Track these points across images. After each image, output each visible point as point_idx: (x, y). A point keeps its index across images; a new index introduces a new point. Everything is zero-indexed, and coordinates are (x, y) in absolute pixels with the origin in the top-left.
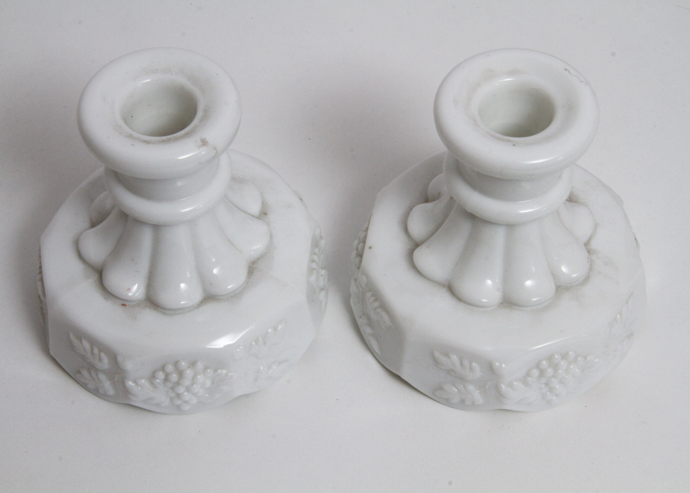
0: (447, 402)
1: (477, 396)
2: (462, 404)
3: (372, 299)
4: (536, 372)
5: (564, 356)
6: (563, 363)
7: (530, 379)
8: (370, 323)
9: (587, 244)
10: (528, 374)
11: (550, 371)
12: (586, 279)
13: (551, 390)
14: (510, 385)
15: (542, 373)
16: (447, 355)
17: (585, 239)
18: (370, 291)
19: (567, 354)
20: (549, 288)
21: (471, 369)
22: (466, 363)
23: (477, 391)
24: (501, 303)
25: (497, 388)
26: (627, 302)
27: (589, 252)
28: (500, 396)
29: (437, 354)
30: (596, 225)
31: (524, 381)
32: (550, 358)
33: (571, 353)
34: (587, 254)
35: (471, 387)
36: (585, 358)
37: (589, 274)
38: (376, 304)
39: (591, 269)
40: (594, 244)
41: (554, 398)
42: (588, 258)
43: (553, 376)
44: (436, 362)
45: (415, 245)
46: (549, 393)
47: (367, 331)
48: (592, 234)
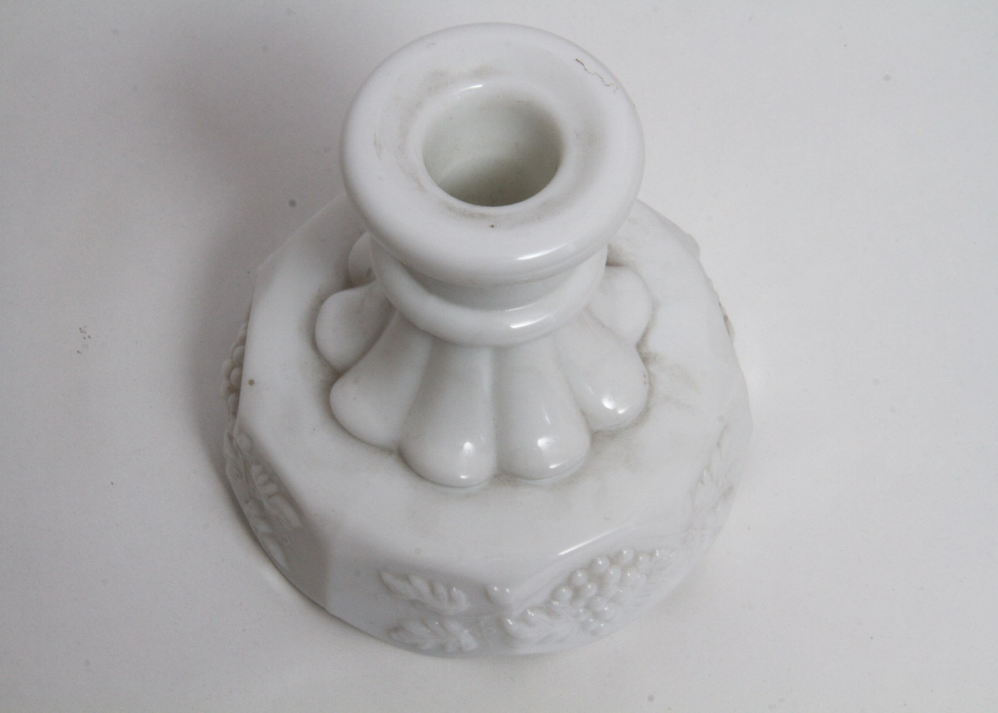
0: (415, 648)
1: (467, 639)
2: (441, 651)
3: (263, 478)
4: (566, 593)
5: (614, 559)
6: (614, 573)
7: (556, 603)
8: (265, 517)
9: (640, 345)
10: (554, 595)
11: (591, 589)
12: (644, 414)
13: (596, 615)
14: (523, 619)
15: (577, 592)
16: (406, 578)
17: (636, 337)
18: (258, 463)
19: (620, 553)
20: (579, 441)
21: (451, 599)
22: (442, 590)
23: (466, 631)
24: (495, 476)
25: (500, 624)
26: (718, 445)
27: (645, 359)
28: (506, 638)
29: (388, 578)
30: (655, 306)
31: (547, 608)
32: (590, 567)
33: (625, 552)
34: (642, 364)
35: (454, 626)
36: (652, 554)
37: (648, 402)
38: (271, 488)
39: (651, 393)
40: (654, 345)
41: (602, 625)
42: (645, 376)
43: (598, 594)
44: (389, 589)
45: (334, 374)
46: (592, 620)
47: (262, 528)
48: (648, 324)
